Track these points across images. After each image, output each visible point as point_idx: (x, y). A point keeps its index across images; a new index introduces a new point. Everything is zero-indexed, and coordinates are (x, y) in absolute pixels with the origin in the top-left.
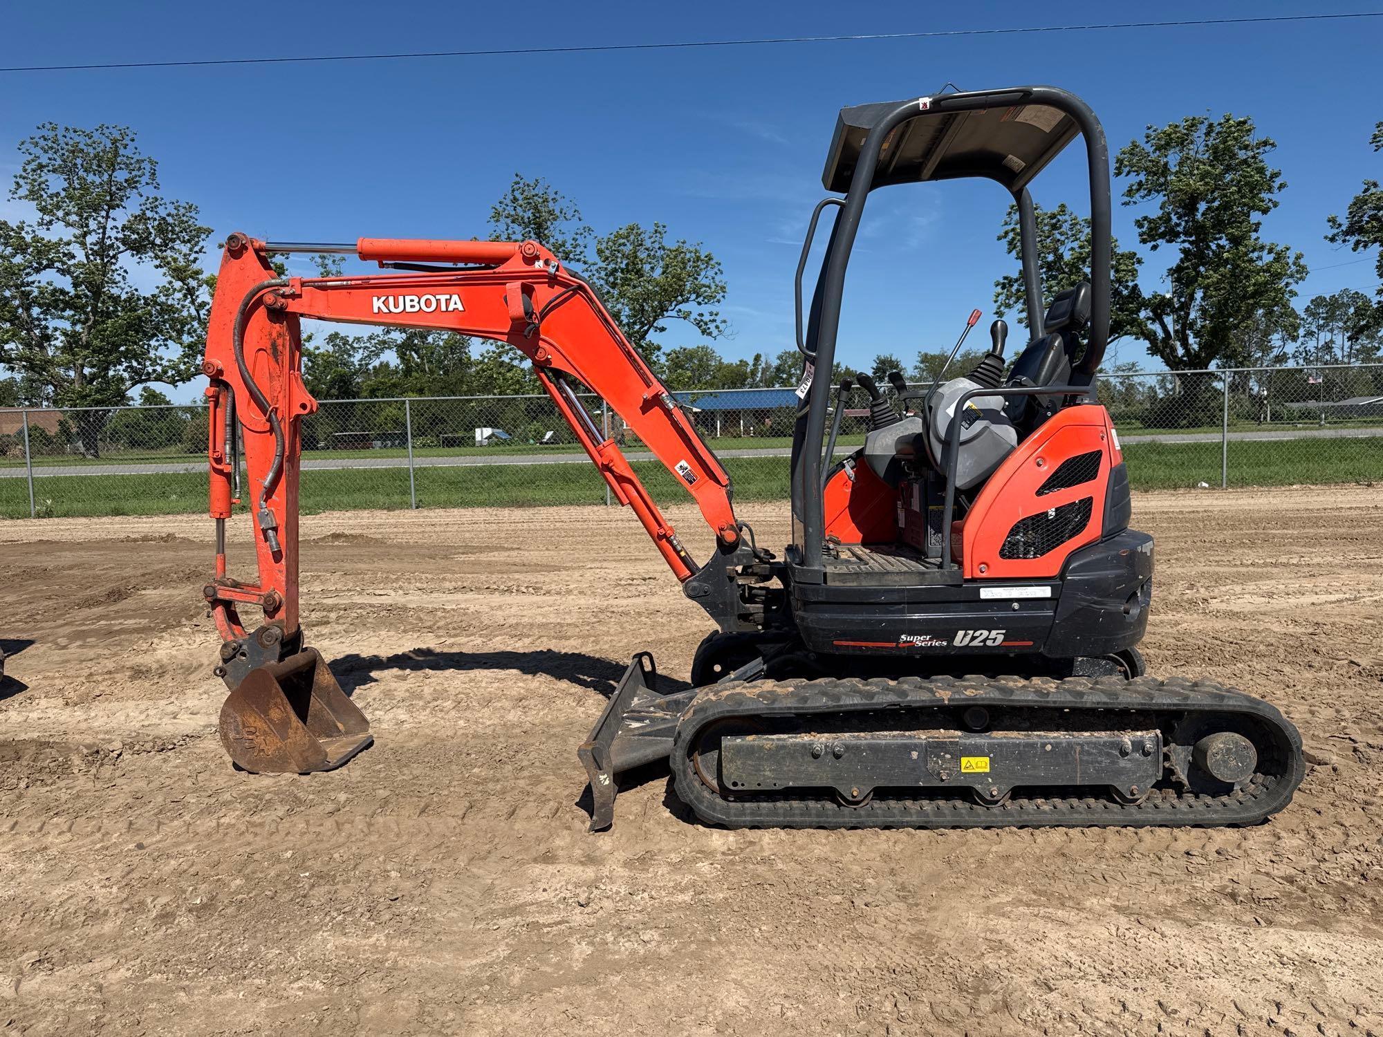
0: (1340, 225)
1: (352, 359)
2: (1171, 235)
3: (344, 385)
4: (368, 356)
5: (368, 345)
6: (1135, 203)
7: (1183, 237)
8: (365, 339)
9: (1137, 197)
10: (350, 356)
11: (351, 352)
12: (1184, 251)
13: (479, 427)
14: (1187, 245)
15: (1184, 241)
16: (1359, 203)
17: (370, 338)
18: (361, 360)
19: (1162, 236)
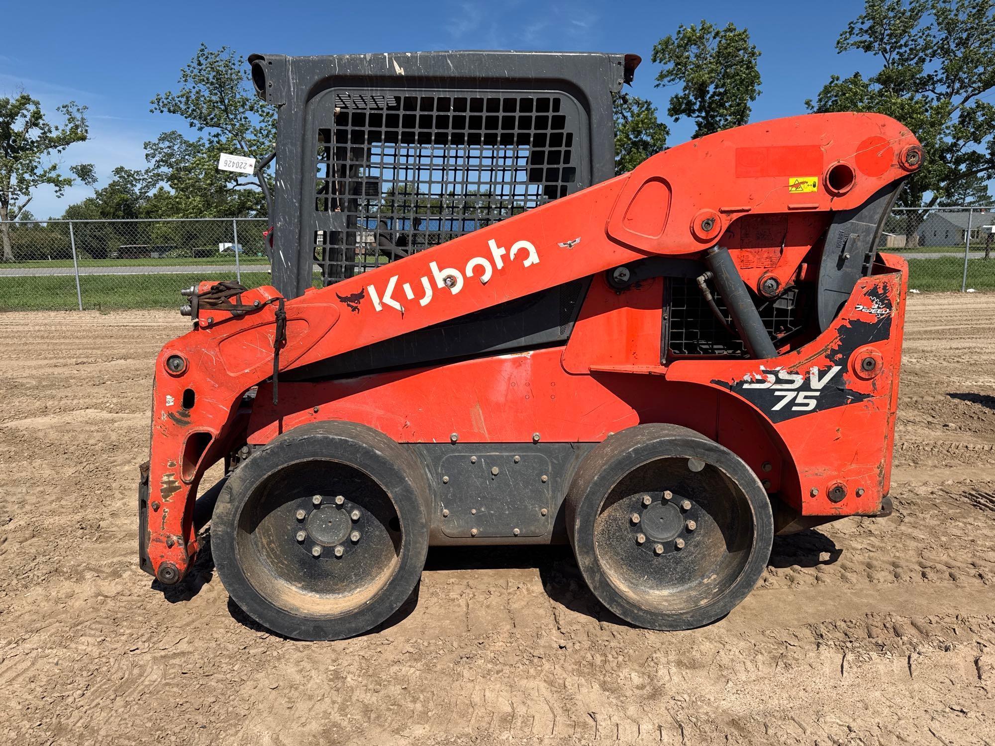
0: (813, 107)
1: (135, 188)
2: (689, 112)
3: (128, 208)
4: (147, 186)
5: (146, 176)
6: (664, 86)
7: (697, 113)
8: (143, 172)
9: (666, 80)
10: (133, 185)
11: (134, 183)
12: (699, 124)
13: (221, 242)
14: (700, 119)
15: (698, 116)
16: (827, 90)
17: (147, 172)
18: (141, 189)
19: (683, 111)
